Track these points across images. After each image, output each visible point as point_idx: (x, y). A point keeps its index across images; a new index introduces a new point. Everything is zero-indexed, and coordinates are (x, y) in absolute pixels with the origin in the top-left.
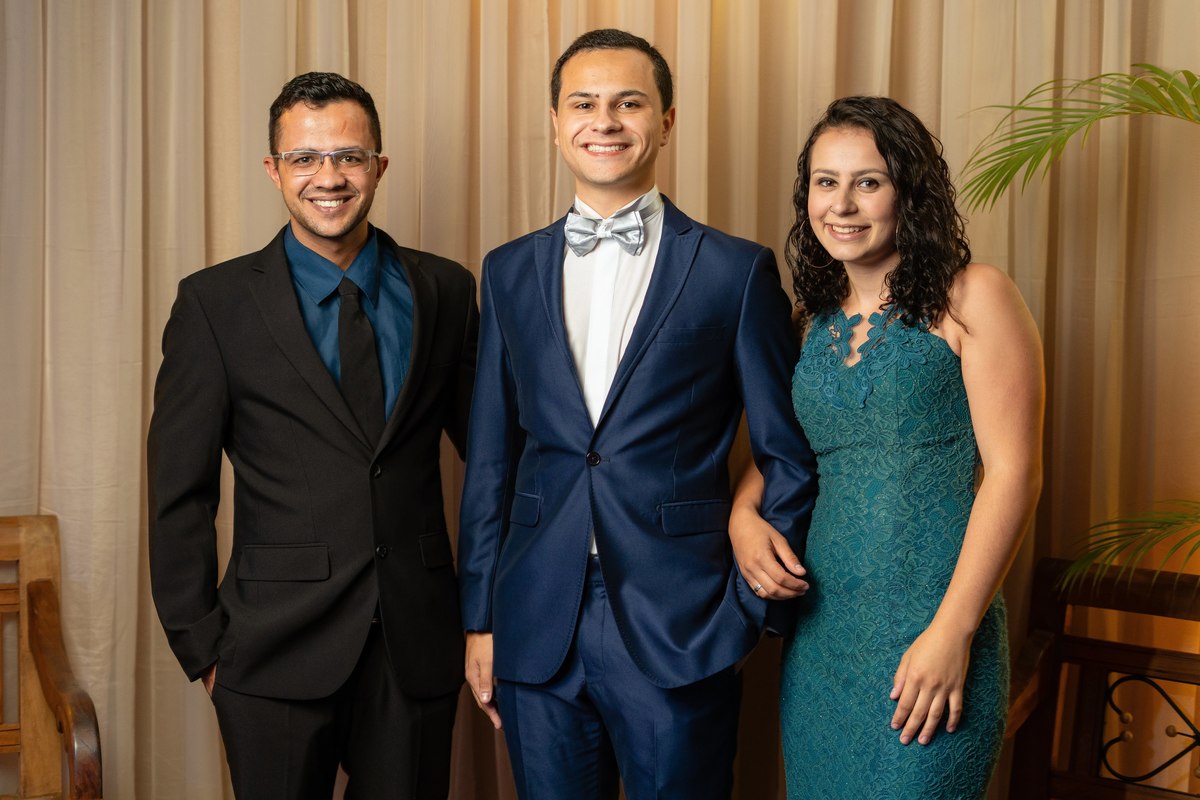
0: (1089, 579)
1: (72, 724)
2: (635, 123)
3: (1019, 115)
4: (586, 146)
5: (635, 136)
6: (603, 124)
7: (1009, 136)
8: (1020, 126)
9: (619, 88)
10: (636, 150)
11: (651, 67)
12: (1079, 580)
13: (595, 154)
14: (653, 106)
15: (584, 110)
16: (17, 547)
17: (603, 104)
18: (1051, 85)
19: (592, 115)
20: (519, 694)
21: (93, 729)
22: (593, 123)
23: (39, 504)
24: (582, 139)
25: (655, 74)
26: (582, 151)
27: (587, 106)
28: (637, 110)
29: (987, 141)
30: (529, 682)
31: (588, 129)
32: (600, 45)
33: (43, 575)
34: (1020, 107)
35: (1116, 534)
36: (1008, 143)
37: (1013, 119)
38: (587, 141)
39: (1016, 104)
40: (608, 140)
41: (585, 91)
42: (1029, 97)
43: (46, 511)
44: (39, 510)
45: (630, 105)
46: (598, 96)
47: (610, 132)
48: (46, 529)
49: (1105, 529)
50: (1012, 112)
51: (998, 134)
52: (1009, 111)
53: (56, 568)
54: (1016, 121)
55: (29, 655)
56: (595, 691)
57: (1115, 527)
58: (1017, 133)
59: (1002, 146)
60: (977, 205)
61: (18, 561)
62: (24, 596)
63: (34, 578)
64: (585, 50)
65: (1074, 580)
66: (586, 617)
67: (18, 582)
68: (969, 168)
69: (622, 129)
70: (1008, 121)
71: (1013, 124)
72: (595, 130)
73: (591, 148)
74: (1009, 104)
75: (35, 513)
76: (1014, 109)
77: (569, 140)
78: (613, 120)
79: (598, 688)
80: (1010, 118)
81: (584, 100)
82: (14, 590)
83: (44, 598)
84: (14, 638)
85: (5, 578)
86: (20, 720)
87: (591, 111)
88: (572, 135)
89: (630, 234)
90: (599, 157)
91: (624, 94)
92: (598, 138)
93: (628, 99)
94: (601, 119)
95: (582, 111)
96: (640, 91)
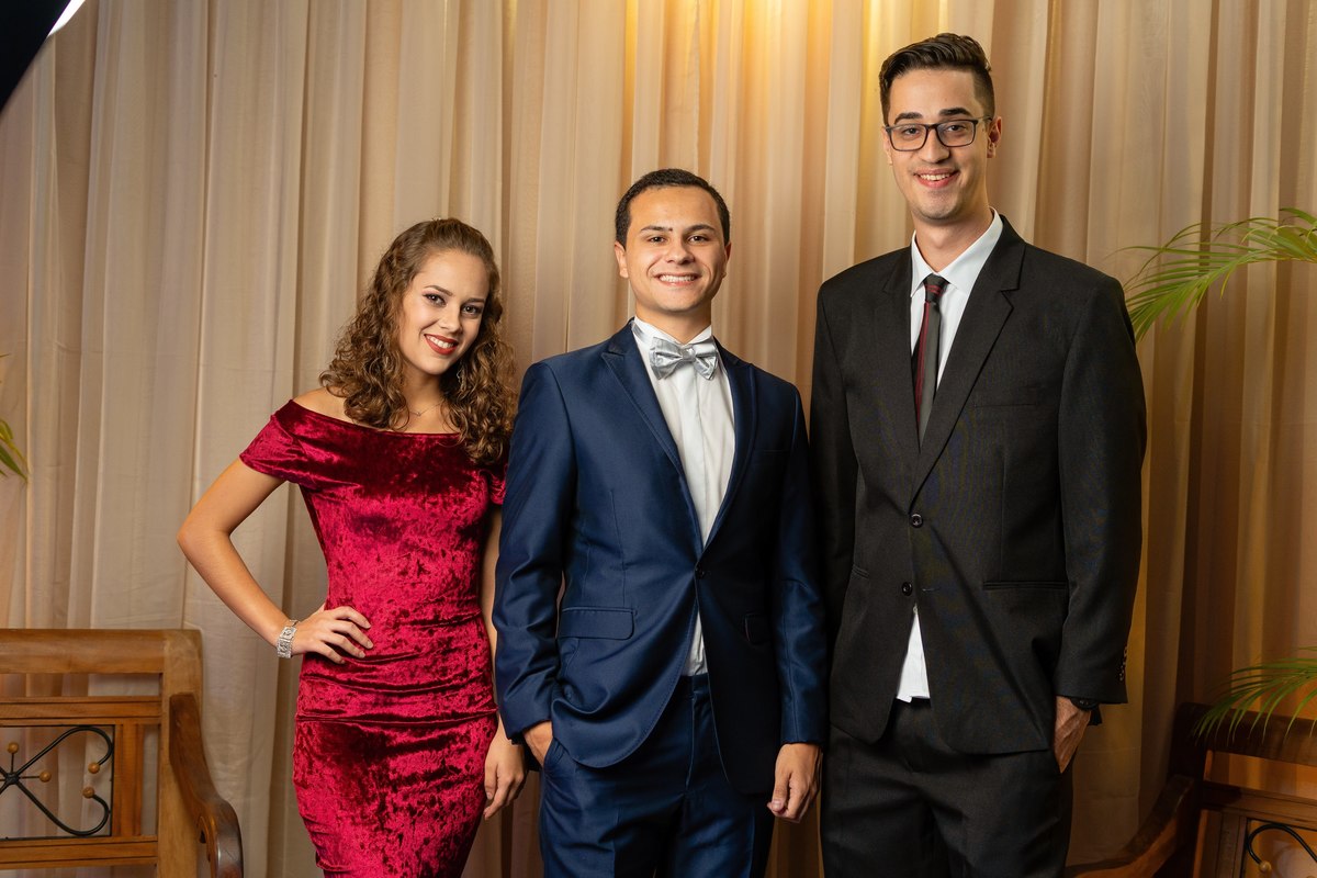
0: (1226, 725)
1: (215, 834)
2: (705, 254)
3: (1164, 255)
4: (659, 276)
5: (704, 268)
6: (679, 255)
7: (1155, 278)
8: (1168, 268)
9: (689, 222)
10: (705, 281)
12: (1216, 724)
13: (667, 283)
15: (657, 243)
16: (162, 660)
17: (676, 237)
18: (1198, 228)
19: (665, 247)
21: (236, 839)
22: (668, 255)
23: (183, 619)
24: (657, 270)
25: (718, 210)
26: (656, 281)
27: (658, 239)
28: (706, 243)
29: (1133, 281)
31: (662, 261)
32: (669, 182)
33: (186, 689)
34: (1166, 248)
35: (1259, 679)
36: (1154, 285)
37: (1159, 261)
38: (661, 272)
39: (1162, 246)
40: (682, 270)
41: (658, 225)
42: (1173, 240)
43: (189, 625)
44: (183, 624)
45: (699, 238)
46: (671, 230)
48: (189, 643)
49: (1246, 674)
50: (1158, 254)
51: (1141, 276)
52: (1155, 252)
53: (199, 681)
54: (1163, 262)
55: (169, 767)
57: (1258, 672)
58: (1162, 276)
61: (161, 674)
62: (166, 709)
63: (177, 692)
65: (1211, 726)
67: (161, 695)
69: (694, 260)
70: (1154, 263)
71: (1159, 266)
72: (670, 262)
73: (663, 278)
74: (1156, 246)
75: (179, 627)
76: (1160, 251)
77: (644, 271)
78: (686, 252)
80: (1155, 260)
81: (656, 234)
82: (156, 702)
83: (185, 710)
84: (155, 751)
85: (148, 690)
86: (157, 832)
87: (663, 244)
88: (646, 266)
89: (707, 360)
90: (673, 287)
91: (695, 228)
92: (672, 268)
93: (697, 233)
94: (674, 251)
95: (655, 244)
96: (709, 225)
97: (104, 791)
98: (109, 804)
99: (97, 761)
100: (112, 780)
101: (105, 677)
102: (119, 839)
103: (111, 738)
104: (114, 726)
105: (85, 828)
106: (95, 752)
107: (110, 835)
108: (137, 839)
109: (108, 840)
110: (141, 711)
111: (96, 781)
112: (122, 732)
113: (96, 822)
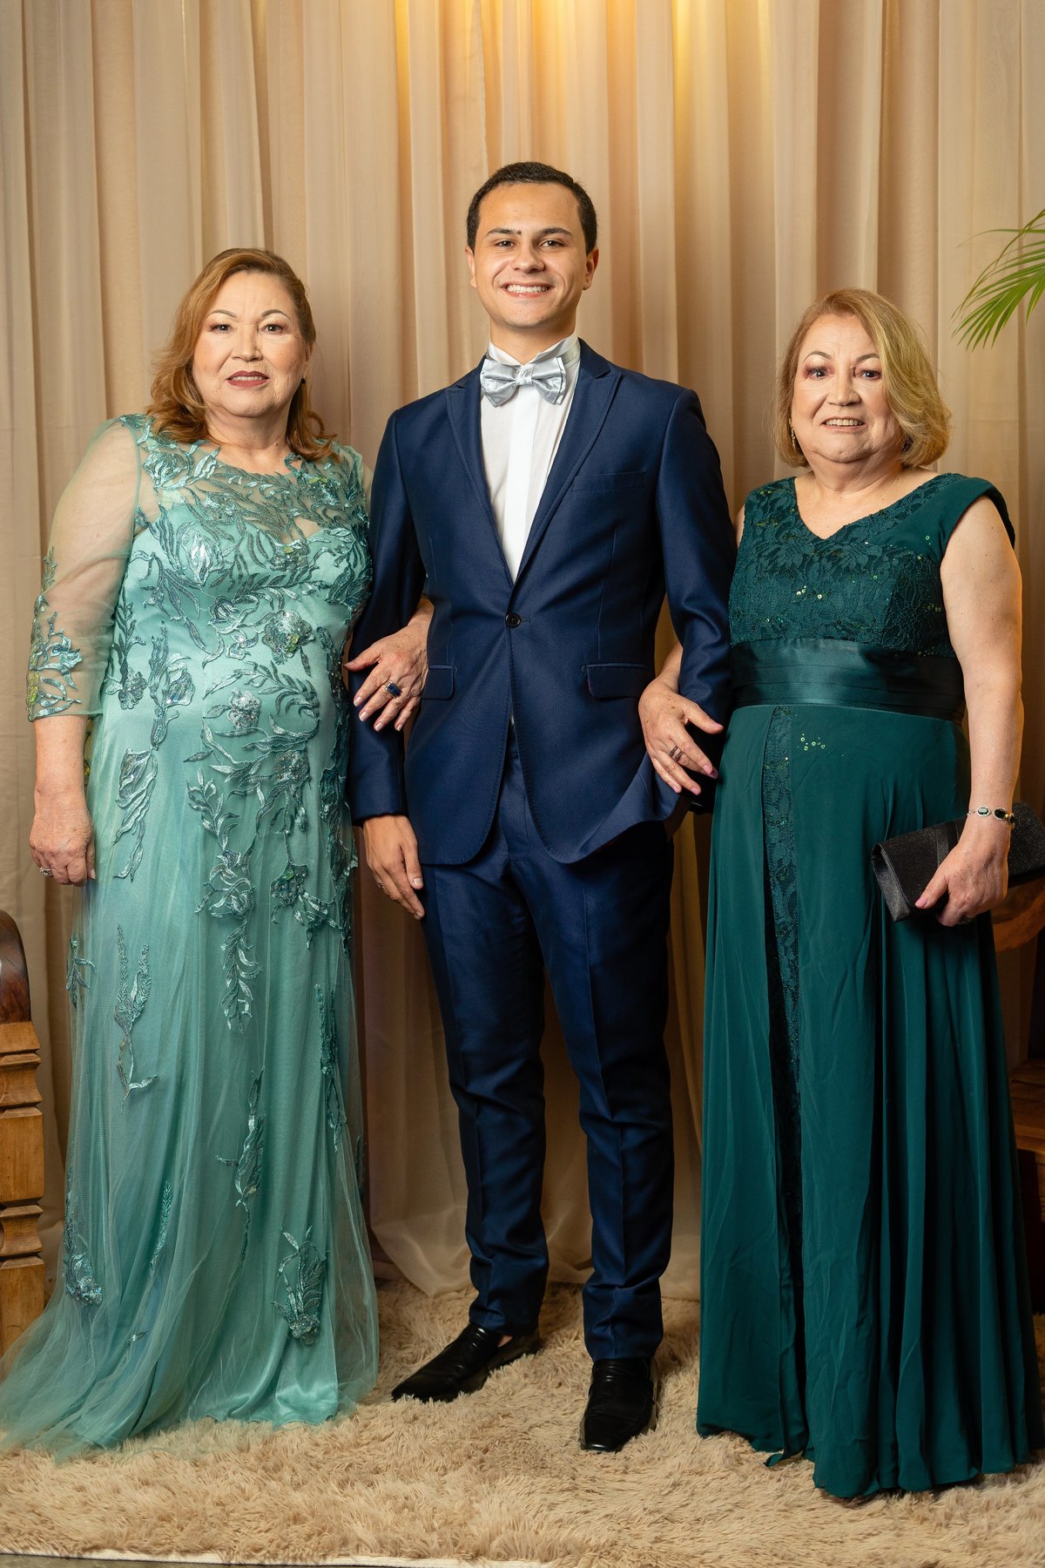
2: (559, 263)
3: (1028, 238)
4: (506, 286)
5: (558, 278)
6: (525, 263)
7: (1016, 261)
8: (1025, 251)
9: (541, 225)
10: (558, 292)
11: (576, 204)
13: (516, 295)
14: (577, 245)
15: (505, 248)
17: (525, 242)
19: (513, 252)
20: (438, 874)
22: (514, 261)
24: (503, 279)
25: (579, 211)
26: (502, 292)
27: (507, 244)
28: (561, 248)
29: (993, 267)
30: (451, 863)
31: (509, 268)
32: (523, 178)
34: (1029, 229)
36: (1015, 269)
37: (1021, 243)
38: (508, 281)
39: (1025, 227)
40: (530, 279)
41: (505, 227)
42: (1038, 217)
45: (553, 243)
46: (519, 233)
47: (533, 271)
50: (1020, 236)
51: (1002, 261)
52: (1017, 234)
54: (1024, 245)
56: (520, 869)
58: (1026, 258)
59: (1009, 272)
60: (977, 341)
64: (507, 183)
66: (506, 788)
68: (968, 304)
69: (545, 269)
70: (1015, 245)
71: (1020, 248)
72: (517, 269)
73: (511, 289)
74: (1017, 228)
76: (1021, 232)
77: (490, 280)
78: (536, 258)
79: (523, 865)
80: (1017, 242)
81: (504, 237)
87: (512, 249)
88: (492, 275)
89: (550, 382)
90: (522, 298)
91: (548, 232)
92: (519, 278)
93: (551, 237)
94: (523, 258)
95: (503, 249)
96: (565, 228)
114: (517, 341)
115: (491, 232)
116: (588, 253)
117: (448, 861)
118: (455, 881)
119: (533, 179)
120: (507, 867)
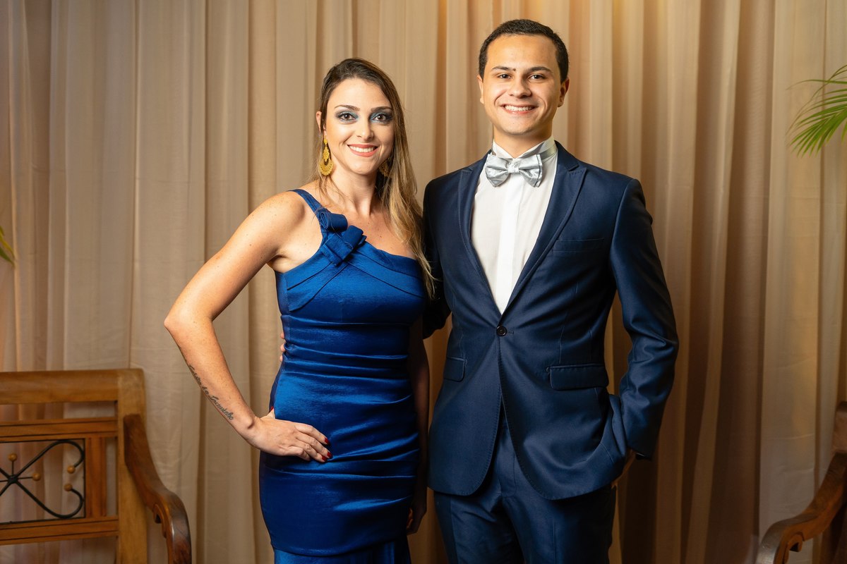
2: (540, 90)
3: (829, 87)
4: (504, 106)
5: (540, 101)
6: (518, 91)
7: (821, 103)
8: (828, 96)
9: (530, 65)
10: (541, 111)
11: (554, 49)
13: (510, 112)
14: (554, 78)
15: (504, 79)
16: (116, 391)
17: (518, 76)
19: (509, 83)
20: (453, 502)
21: (184, 520)
22: (510, 90)
23: (130, 361)
24: (502, 101)
25: (556, 55)
26: (501, 109)
27: (506, 76)
28: (544, 80)
29: (805, 107)
30: (460, 494)
31: (506, 94)
32: (517, 31)
33: (135, 411)
34: (829, 81)
36: (820, 109)
37: (824, 90)
38: (505, 103)
39: (827, 79)
40: (521, 103)
41: (505, 66)
42: (833, 76)
43: (134, 365)
44: (129, 365)
45: (537, 77)
46: (515, 70)
47: (523, 97)
48: (136, 379)
50: (824, 86)
51: (812, 102)
52: (820, 84)
53: (143, 406)
54: (826, 92)
55: (124, 468)
56: (508, 503)
58: (827, 101)
59: (814, 112)
61: (116, 401)
62: (121, 426)
63: (128, 413)
64: (507, 35)
67: (117, 416)
68: (793, 129)
69: (532, 95)
70: (821, 93)
71: (824, 94)
72: (511, 95)
73: (507, 108)
74: (822, 79)
75: (127, 367)
76: (825, 83)
77: (492, 101)
78: (525, 88)
79: (511, 501)
80: (822, 89)
81: (504, 72)
82: (113, 421)
83: (135, 426)
84: (114, 457)
85: (108, 413)
86: (117, 513)
87: (509, 80)
88: (494, 98)
89: (532, 171)
90: (514, 115)
91: (534, 69)
92: (513, 101)
93: (537, 73)
94: (515, 87)
95: (502, 80)
96: (546, 67)
97: (79, 485)
98: (82, 493)
99: (73, 464)
100: (84, 478)
101: (76, 405)
102: (90, 520)
103: (82, 447)
104: (84, 439)
105: (65, 512)
106: (71, 458)
107: (85, 517)
108: (103, 519)
109: (84, 520)
110: (103, 428)
111: (73, 479)
112: (90, 443)
113: (73, 508)
114: (510, 142)
115: (495, 68)
116: (562, 82)
117: (458, 493)
118: (462, 507)
119: (524, 32)
120: (500, 500)
